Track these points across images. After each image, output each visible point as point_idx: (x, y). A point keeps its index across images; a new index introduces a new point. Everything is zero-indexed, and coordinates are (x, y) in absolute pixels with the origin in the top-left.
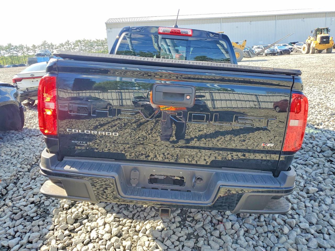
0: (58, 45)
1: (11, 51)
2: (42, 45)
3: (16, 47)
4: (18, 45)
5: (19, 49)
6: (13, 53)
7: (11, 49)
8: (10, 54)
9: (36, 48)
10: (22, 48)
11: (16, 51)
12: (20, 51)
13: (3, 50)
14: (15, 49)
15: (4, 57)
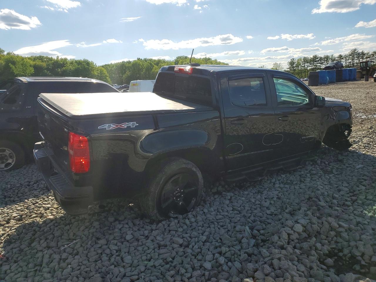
0: (371, 53)
1: (315, 63)
2: (350, 55)
3: (321, 59)
4: (322, 56)
5: (323, 61)
6: (316, 66)
7: (316, 62)
8: (313, 67)
9: (343, 59)
10: (327, 59)
11: (320, 63)
12: (324, 64)
13: (307, 63)
14: (320, 61)
15: (307, 70)
